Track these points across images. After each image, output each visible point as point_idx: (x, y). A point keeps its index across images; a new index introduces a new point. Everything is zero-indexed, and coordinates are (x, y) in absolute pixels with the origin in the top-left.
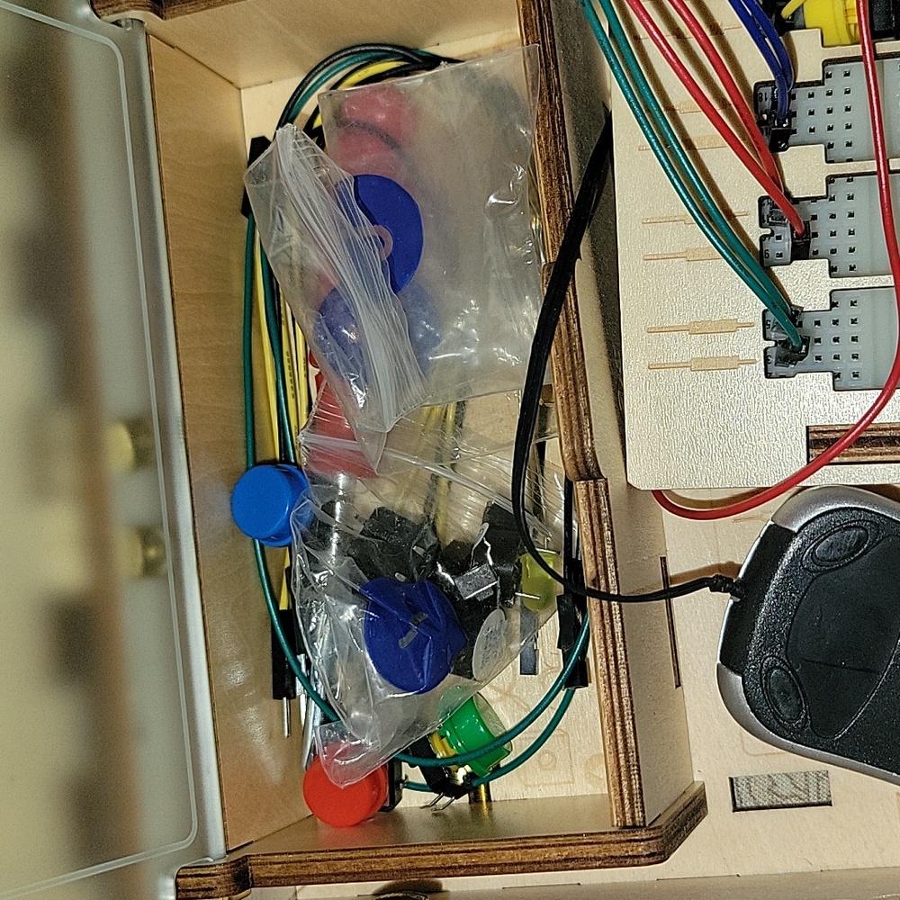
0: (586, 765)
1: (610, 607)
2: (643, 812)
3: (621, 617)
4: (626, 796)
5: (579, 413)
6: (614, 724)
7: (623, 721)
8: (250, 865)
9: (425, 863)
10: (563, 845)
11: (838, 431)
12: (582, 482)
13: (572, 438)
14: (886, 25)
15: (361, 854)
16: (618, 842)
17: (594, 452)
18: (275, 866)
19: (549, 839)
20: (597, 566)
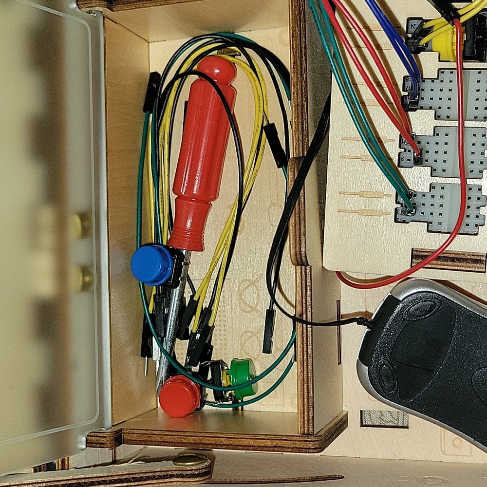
0: (291, 398)
1: (307, 328)
2: (313, 427)
3: (312, 334)
4: (306, 419)
5: (300, 234)
6: (304, 385)
7: (308, 383)
8: (123, 433)
9: (207, 441)
10: (274, 440)
11: (427, 252)
12: (299, 266)
13: (296, 246)
14: (472, 54)
15: (176, 433)
16: (300, 441)
17: (305, 253)
18: (135, 435)
19: (268, 436)
20: (302, 308)
